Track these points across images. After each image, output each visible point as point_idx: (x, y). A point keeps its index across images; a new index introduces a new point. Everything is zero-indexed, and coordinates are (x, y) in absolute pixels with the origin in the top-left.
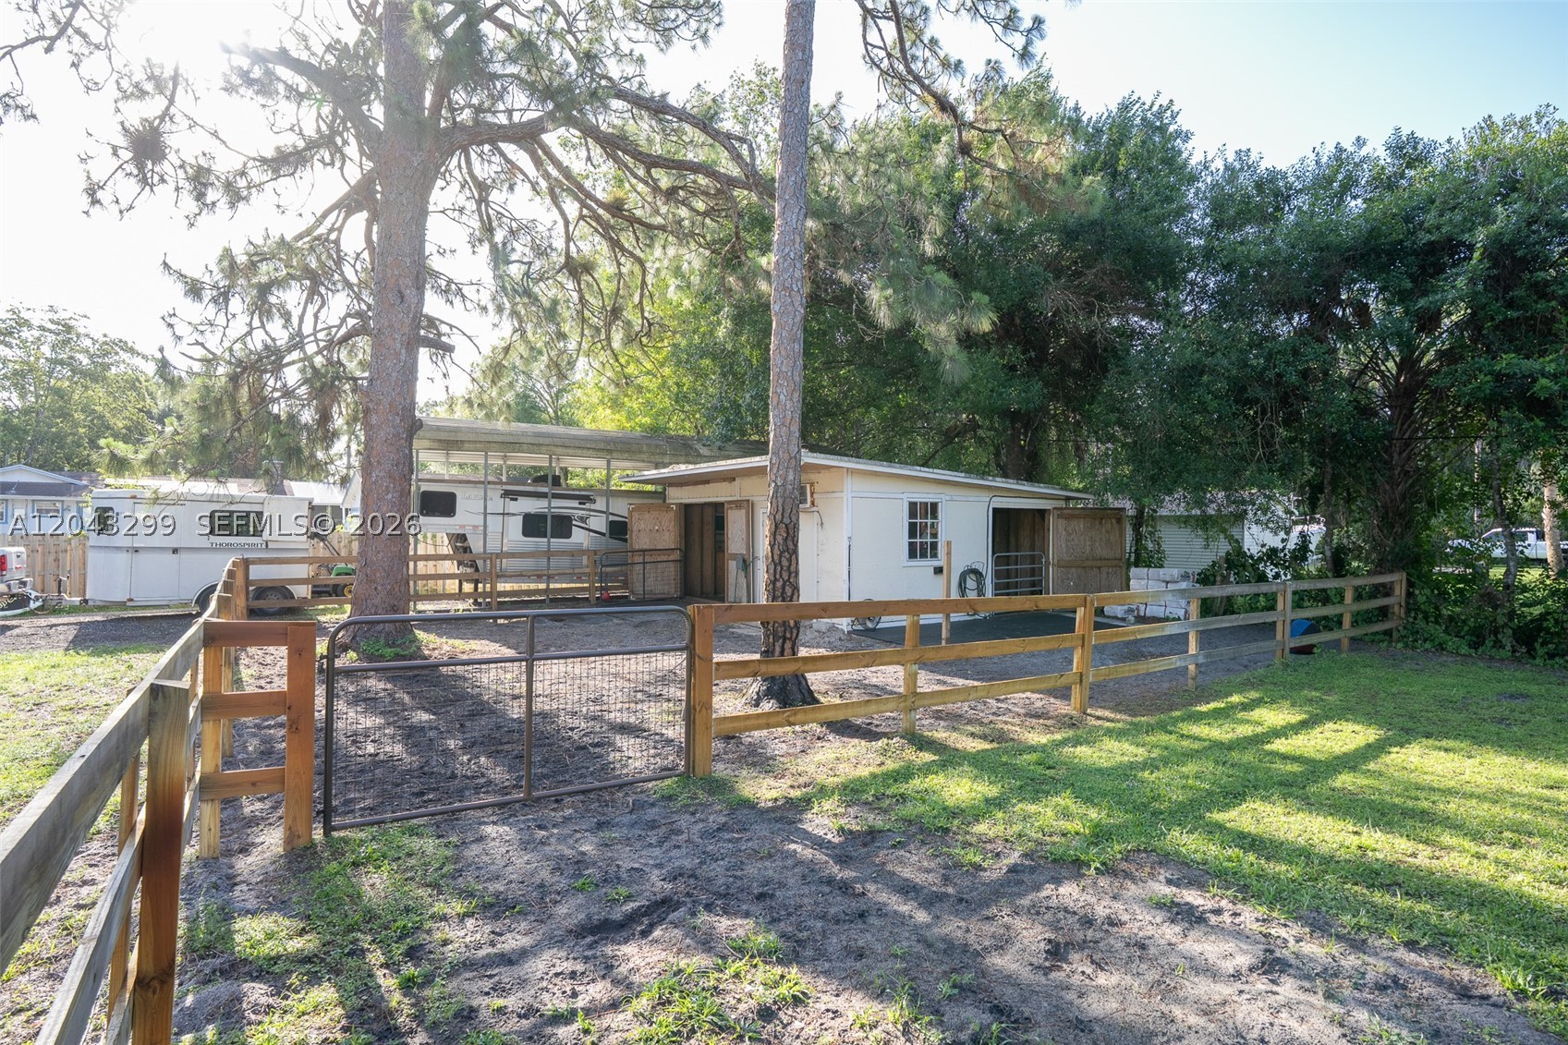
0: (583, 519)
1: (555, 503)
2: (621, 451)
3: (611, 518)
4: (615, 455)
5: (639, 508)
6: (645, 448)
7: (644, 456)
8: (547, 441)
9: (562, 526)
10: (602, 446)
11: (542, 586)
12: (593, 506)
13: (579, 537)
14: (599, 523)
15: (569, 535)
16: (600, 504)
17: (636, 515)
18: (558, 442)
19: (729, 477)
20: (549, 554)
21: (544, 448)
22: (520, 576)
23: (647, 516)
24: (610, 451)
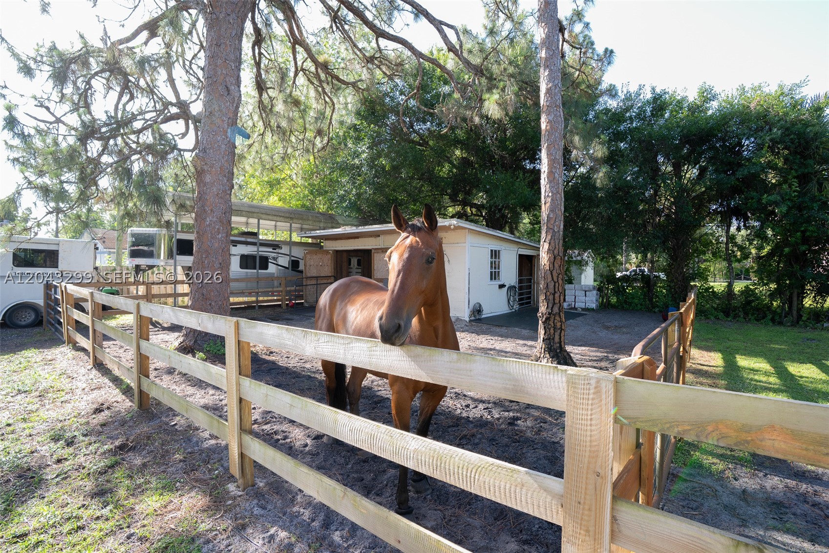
0: (275, 259)
1: (261, 249)
2: (298, 219)
3: (293, 258)
4: (295, 221)
5: (310, 253)
6: (310, 218)
7: (310, 222)
8: (256, 210)
9: (264, 263)
10: (287, 215)
12: (280, 251)
13: (272, 268)
14: (284, 261)
15: (266, 268)
16: (285, 250)
17: (308, 256)
18: (263, 211)
19: (376, 235)
20: (258, 279)
21: (255, 215)
22: (241, 293)
23: (315, 257)
24: (292, 218)
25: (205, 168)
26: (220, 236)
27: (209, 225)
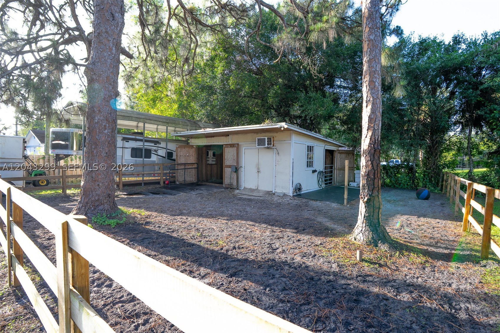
0: (156, 151)
1: (146, 144)
2: (172, 123)
3: (168, 151)
4: (170, 125)
5: (180, 147)
6: (181, 123)
7: (180, 126)
8: (143, 117)
9: (148, 153)
10: (165, 121)
11: (141, 179)
12: (159, 146)
13: (154, 158)
14: (162, 152)
15: (150, 157)
16: (163, 145)
17: (179, 149)
18: (147, 118)
19: (226, 134)
20: (144, 165)
21: (142, 120)
22: (132, 175)
23: (184, 150)
24: (168, 123)
25: (94, 77)
26: (106, 131)
27: (98, 122)
